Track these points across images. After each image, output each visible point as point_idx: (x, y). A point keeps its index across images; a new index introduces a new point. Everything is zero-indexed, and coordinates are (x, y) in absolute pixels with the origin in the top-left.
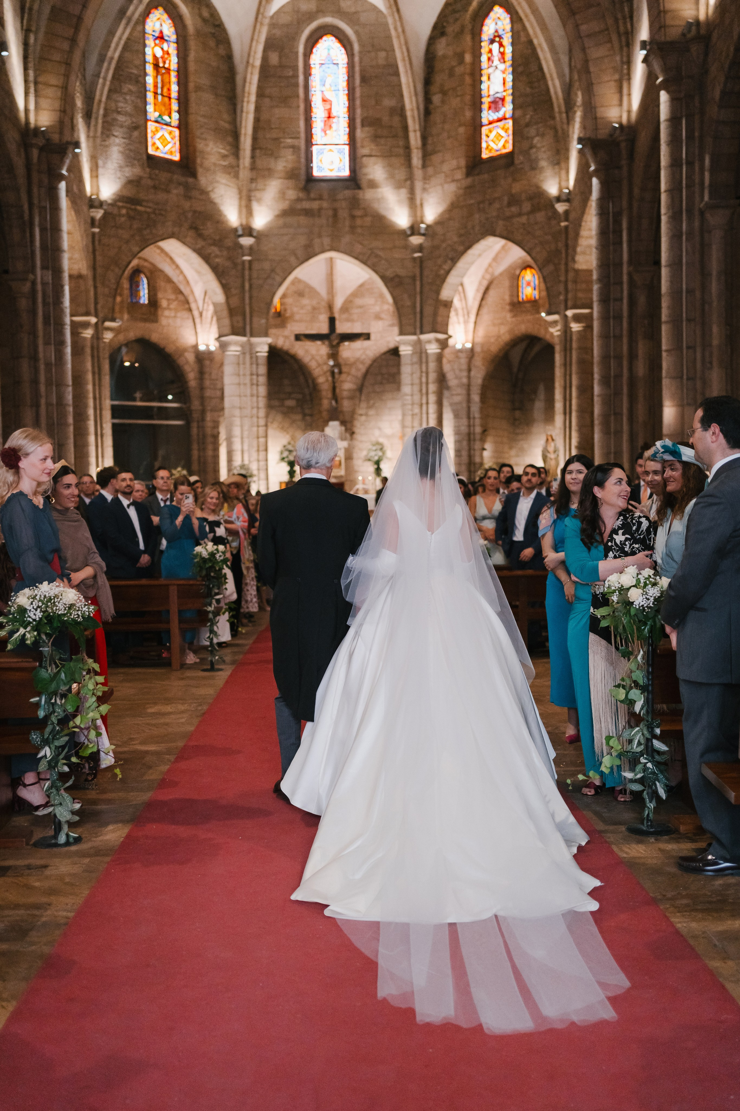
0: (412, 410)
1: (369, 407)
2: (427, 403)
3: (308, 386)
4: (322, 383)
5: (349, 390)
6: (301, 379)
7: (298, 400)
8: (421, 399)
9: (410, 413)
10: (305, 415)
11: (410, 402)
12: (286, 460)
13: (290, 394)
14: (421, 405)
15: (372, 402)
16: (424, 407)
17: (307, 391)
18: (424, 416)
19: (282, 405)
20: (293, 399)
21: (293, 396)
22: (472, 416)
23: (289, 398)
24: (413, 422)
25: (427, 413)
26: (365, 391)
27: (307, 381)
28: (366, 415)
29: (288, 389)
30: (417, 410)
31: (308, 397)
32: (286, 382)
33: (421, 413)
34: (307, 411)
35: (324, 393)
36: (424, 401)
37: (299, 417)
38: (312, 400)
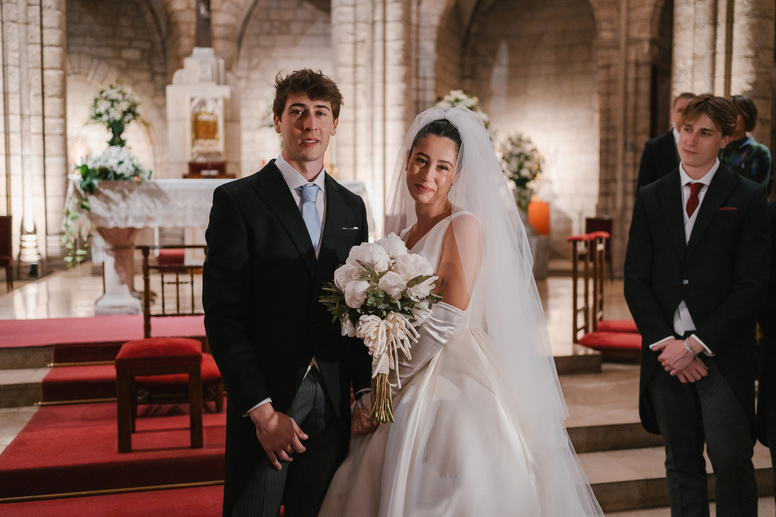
0: (354, 34)
1: (251, 68)
2: (384, 21)
3: (159, 30)
4: (181, 11)
5: (226, 26)
6: (149, 17)
7: (143, 51)
8: (373, 12)
9: (351, 38)
10: (153, 74)
11: (350, 18)
12: (105, 117)
13: (131, 40)
14: (373, 23)
15: (255, 61)
16: (379, 27)
17: (157, 38)
18: (379, 44)
19: (119, 57)
20: (136, 48)
21: (135, 44)
22: (421, 74)
23: (130, 47)
24: (355, 57)
25: (384, 41)
26: (246, 43)
27: (157, 21)
28: (248, 78)
29: (129, 33)
30: (363, 34)
31: (159, 48)
32: (124, 22)
33: (373, 41)
34: (158, 69)
35: (184, 28)
36: (378, 17)
37: (145, 76)
38: (164, 51)
